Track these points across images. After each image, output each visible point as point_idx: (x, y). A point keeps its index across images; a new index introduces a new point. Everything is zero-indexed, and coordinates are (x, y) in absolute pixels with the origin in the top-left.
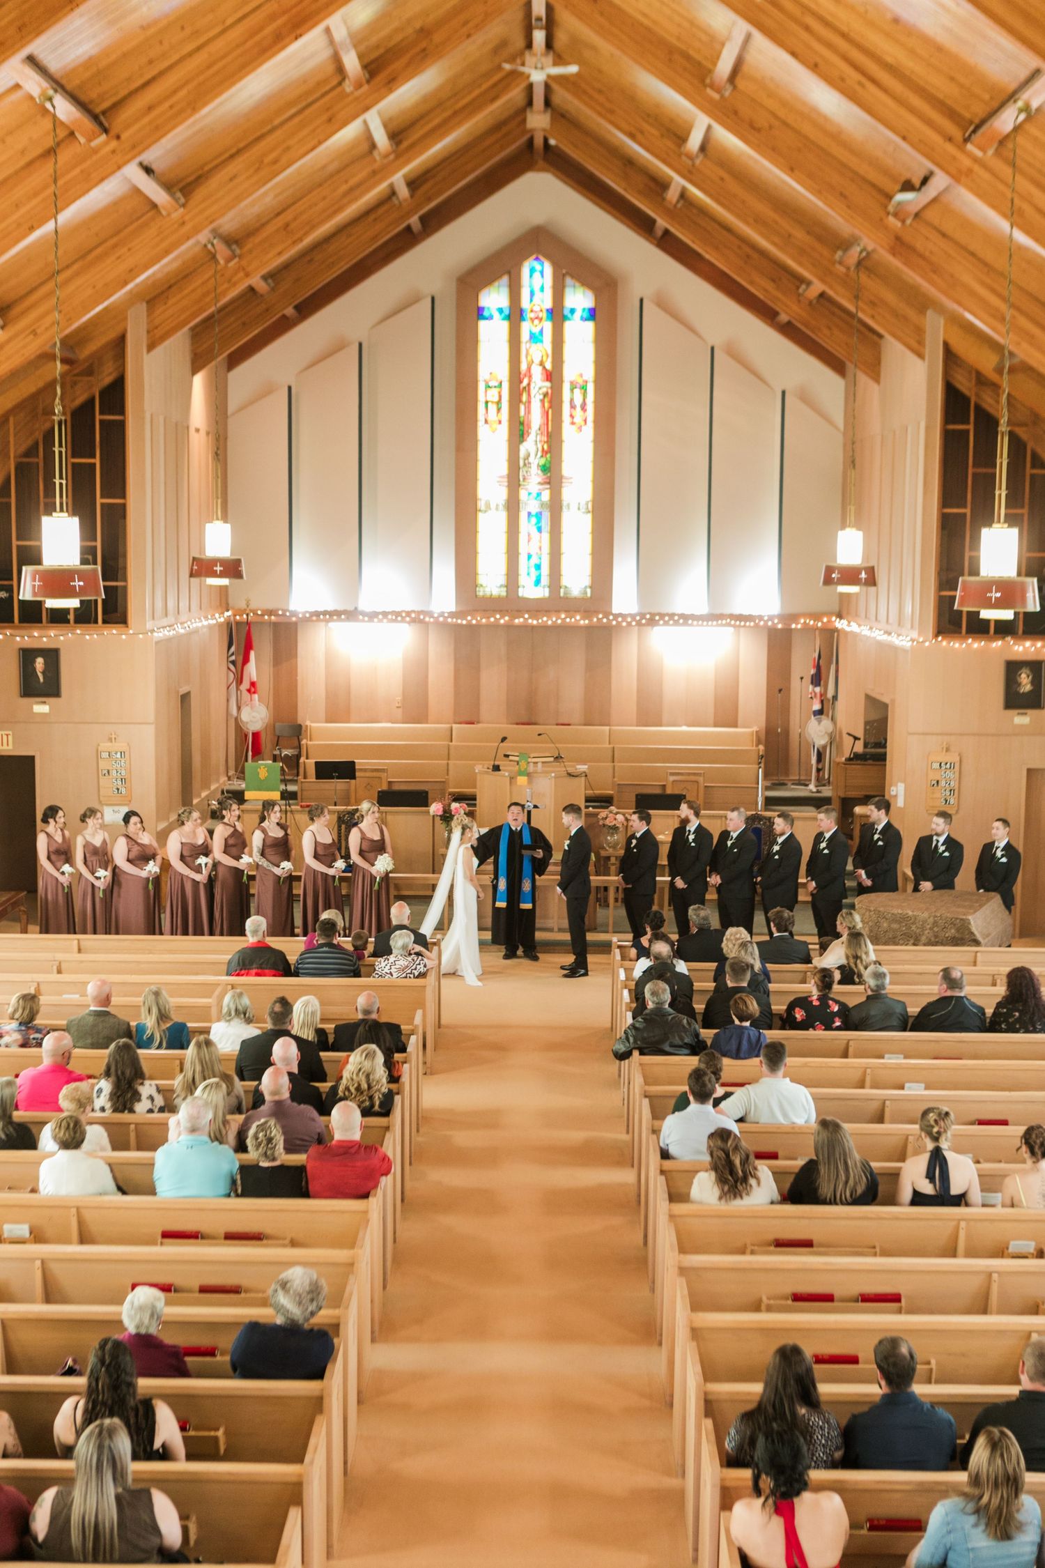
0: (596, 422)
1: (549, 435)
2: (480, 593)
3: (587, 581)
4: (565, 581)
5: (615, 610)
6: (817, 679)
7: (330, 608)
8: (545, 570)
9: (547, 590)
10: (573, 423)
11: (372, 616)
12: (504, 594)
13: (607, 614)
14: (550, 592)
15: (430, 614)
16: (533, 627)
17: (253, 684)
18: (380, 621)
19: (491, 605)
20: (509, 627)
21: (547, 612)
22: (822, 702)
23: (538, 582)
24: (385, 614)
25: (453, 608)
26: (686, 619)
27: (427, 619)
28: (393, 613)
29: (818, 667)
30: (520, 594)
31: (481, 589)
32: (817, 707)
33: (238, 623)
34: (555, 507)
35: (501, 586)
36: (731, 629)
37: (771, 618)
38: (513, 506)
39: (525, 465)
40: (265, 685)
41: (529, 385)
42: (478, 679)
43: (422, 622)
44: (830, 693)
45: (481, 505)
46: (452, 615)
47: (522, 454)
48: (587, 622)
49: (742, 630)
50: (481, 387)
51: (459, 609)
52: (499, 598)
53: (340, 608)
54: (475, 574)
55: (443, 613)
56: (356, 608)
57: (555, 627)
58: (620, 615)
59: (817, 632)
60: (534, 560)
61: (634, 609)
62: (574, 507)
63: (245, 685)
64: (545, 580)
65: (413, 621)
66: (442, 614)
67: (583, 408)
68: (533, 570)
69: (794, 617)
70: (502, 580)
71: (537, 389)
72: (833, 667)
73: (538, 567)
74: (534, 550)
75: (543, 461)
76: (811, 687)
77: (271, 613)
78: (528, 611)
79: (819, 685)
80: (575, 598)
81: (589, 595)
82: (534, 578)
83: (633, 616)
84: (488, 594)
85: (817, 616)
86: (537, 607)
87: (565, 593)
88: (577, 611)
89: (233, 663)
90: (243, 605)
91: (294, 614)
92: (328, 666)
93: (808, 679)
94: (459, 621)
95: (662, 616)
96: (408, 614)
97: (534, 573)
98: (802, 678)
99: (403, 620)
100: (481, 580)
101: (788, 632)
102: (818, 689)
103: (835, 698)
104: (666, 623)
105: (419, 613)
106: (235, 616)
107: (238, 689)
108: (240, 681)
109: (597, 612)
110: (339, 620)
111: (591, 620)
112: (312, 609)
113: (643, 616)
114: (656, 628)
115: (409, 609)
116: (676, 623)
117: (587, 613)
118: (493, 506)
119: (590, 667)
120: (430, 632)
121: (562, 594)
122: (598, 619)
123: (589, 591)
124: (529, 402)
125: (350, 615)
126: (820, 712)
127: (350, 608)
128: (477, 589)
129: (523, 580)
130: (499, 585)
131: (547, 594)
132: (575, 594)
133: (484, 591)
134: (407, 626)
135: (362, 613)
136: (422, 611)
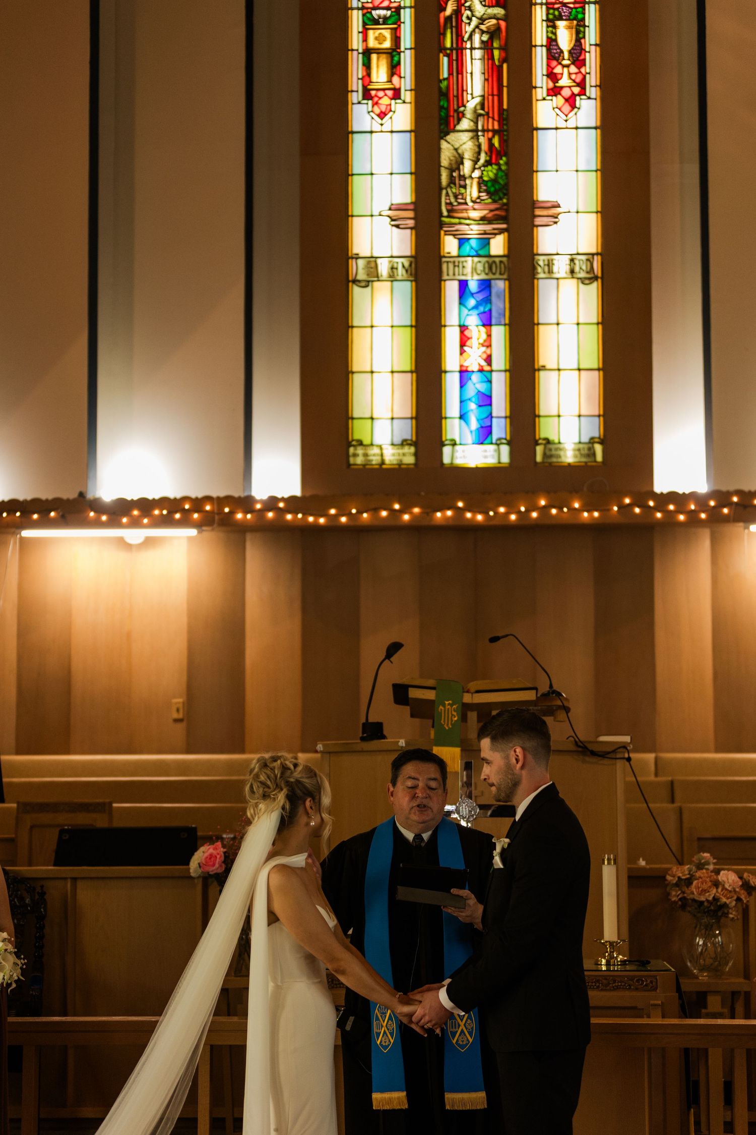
0: (603, 86)
1: (503, 117)
2: (358, 457)
3: (593, 429)
4: (546, 429)
5: (661, 486)
7: (24, 494)
8: (500, 405)
9: (505, 450)
10: (555, 91)
11: (120, 511)
12: (410, 460)
13: (640, 499)
14: (512, 454)
15: (246, 503)
16: (475, 528)
18: (135, 523)
19: (382, 483)
20: (422, 530)
21: (507, 496)
23: (485, 433)
24: (145, 505)
25: (298, 492)
27: (239, 516)
28: (163, 502)
30: (446, 460)
31: (360, 451)
34: (520, 270)
35: (404, 443)
38: (426, 271)
39: (452, 181)
41: (458, 13)
43: (226, 522)
45: (359, 269)
46: (293, 503)
47: (446, 156)
48: (596, 514)
50: (356, 20)
51: (308, 494)
52: (399, 470)
53: (46, 494)
54: (347, 418)
55: (274, 499)
56: (82, 495)
57: (525, 528)
58: (673, 497)
60: (476, 384)
61: (702, 486)
62: (561, 266)
64: (500, 429)
65: (207, 522)
66: (272, 503)
67: (577, 56)
68: (472, 406)
70: (406, 430)
71: (475, 21)
73: (486, 400)
74: (474, 358)
75: (490, 172)
78: (463, 495)
80: (569, 464)
81: (599, 457)
82: (474, 424)
83: (700, 500)
84: (375, 460)
86: (484, 485)
87: (545, 455)
88: (575, 491)
92: (22, 632)
94: (311, 519)
96: (198, 504)
97: (475, 414)
99: (185, 522)
100: (359, 431)
105: (221, 501)
109: (619, 493)
110: (45, 523)
111: (604, 510)
113: (722, 498)
115: (196, 493)
117: (597, 497)
118: (384, 268)
119: (606, 623)
120: (249, 544)
121: (539, 458)
122: (622, 507)
123: (598, 448)
124: (459, 49)
125: (68, 509)
127: (70, 494)
128: (352, 450)
129: (453, 428)
130: (398, 440)
131: (505, 459)
132: (569, 456)
133: (366, 455)
134: (193, 532)
135: (95, 505)
136: (228, 499)
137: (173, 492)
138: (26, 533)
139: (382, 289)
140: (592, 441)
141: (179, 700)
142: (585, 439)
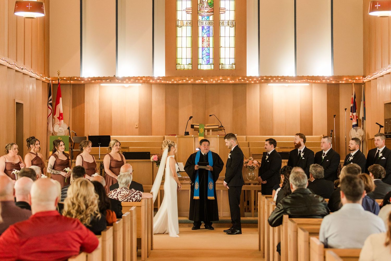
2: (178, 67)
3: (233, 61)
4: (222, 61)
5: (248, 75)
6: (354, 109)
7: (101, 76)
8: (212, 56)
9: (212, 66)
11: (123, 80)
12: (190, 68)
13: (243, 78)
14: (214, 67)
15: (152, 78)
16: (206, 84)
17: (61, 115)
18: (127, 83)
19: (184, 73)
20: (193, 84)
21: (213, 77)
22: (357, 120)
23: (208, 62)
24: (129, 78)
25: (164, 75)
26: (284, 79)
27: (151, 81)
28: (133, 78)
29: (354, 103)
30: (199, 68)
31: (179, 66)
32: (354, 123)
33: (54, 85)
34: (217, 24)
36: (308, 84)
37: (329, 78)
38: (194, 24)
39: (200, 3)
40: (68, 115)
42: (177, 113)
43: (148, 82)
44: (361, 116)
45: (179, 23)
46: (164, 78)
48: (233, 81)
49: (313, 85)
51: (167, 76)
52: (188, 70)
53: (106, 76)
54: (176, 58)
55: (159, 77)
56: (114, 76)
57: (217, 84)
58: (251, 77)
59: (353, 84)
60: (206, 50)
61: (257, 75)
62: (225, 24)
63: (57, 115)
64: (211, 61)
65: (144, 82)
66: (159, 78)
68: (205, 56)
69: (340, 78)
70: (189, 61)
72: (362, 103)
73: (208, 54)
74: (205, 44)
75: (210, 1)
76: (351, 113)
77: (71, 79)
78: (203, 76)
79: (356, 112)
80: (227, 70)
81: (234, 68)
82: (205, 60)
83: (257, 78)
84: (183, 68)
85: (352, 77)
86: (207, 74)
87: (222, 67)
88: (228, 76)
89: (51, 104)
90: (56, 76)
91: (82, 79)
92: (100, 107)
93: (349, 109)
94: (168, 82)
95: (272, 77)
96: (142, 78)
97: (206, 58)
98: (346, 109)
99: (138, 83)
100: (179, 61)
101: (338, 85)
102: (355, 114)
103: (364, 118)
104: (274, 82)
105: (147, 77)
106: (52, 80)
107: (53, 118)
108: (54, 113)
109: (239, 76)
110: (106, 82)
111: (235, 80)
112: (92, 76)
113: (262, 78)
114: (269, 85)
115: (141, 75)
116: (280, 82)
117: (233, 77)
118: (185, 23)
119: (235, 106)
120: (153, 87)
121: (220, 68)
122: (239, 80)
123: (234, 66)
125: (111, 79)
126: (357, 125)
127: (112, 76)
129: (200, 61)
130: (188, 63)
131: (213, 68)
132: (227, 67)
134: (140, 85)
135: (118, 79)
136: (149, 77)
137: (136, 75)
138: (102, 85)
139: (184, 28)
141: (137, 123)
142: (231, 64)
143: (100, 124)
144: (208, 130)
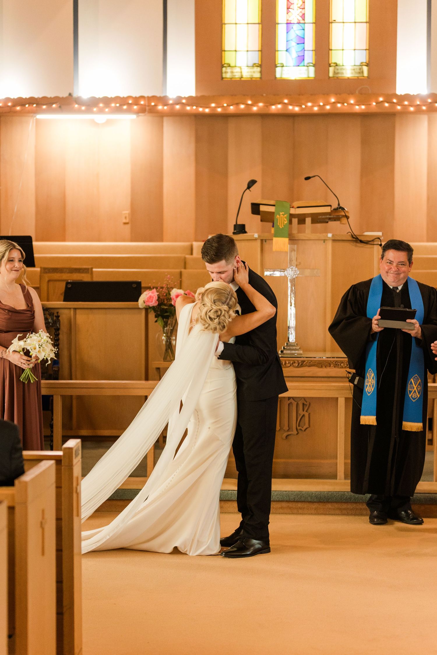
2: (228, 74)
3: (363, 57)
4: (335, 57)
5: (400, 90)
7: (37, 94)
8: (310, 44)
9: (312, 70)
11: (92, 104)
12: (257, 75)
13: (389, 98)
14: (316, 72)
15: (163, 100)
16: (295, 115)
18: (101, 111)
19: (241, 89)
20: (264, 116)
21: (313, 96)
23: (302, 58)
24: (107, 101)
25: (193, 94)
27: (160, 107)
28: (117, 99)
30: (278, 75)
31: (229, 70)
35: (254, 65)
42: (225, 188)
43: (152, 111)
46: (191, 101)
48: (363, 107)
51: (199, 95)
52: (251, 82)
53: (50, 94)
54: (221, 50)
55: (180, 98)
56: (70, 94)
57: (322, 115)
58: (407, 97)
60: (296, 30)
61: (424, 91)
64: (310, 57)
65: (142, 110)
66: (178, 101)
68: (293, 44)
70: (256, 58)
73: (302, 41)
74: (295, 16)
78: (287, 96)
80: (348, 79)
81: (366, 74)
82: (294, 54)
83: (423, 100)
84: (237, 76)
86: (300, 90)
87: (335, 73)
88: (351, 93)
92: (38, 174)
94: (201, 109)
96: (136, 100)
97: (295, 49)
99: (129, 111)
100: (228, 58)
105: (150, 99)
109: (377, 95)
110: (50, 111)
111: (368, 105)
112: (15, 95)
113: (435, 99)
115: (136, 94)
117: (364, 97)
119: (367, 169)
120: (165, 124)
121: (331, 75)
122: (378, 103)
123: (365, 69)
125: (63, 103)
127: (64, 94)
128: (224, 69)
129: (281, 57)
130: (251, 64)
131: (312, 75)
132: (348, 73)
133: (232, 72)
134: (134, 117)
135: (78, 101)
136: (154, 98)
137: (122, 94)
138: (39, 116)
140: (362, 65)
141: (127, 212)
142: (358, 63)
143: (37, 213)
144: (302, 219)
